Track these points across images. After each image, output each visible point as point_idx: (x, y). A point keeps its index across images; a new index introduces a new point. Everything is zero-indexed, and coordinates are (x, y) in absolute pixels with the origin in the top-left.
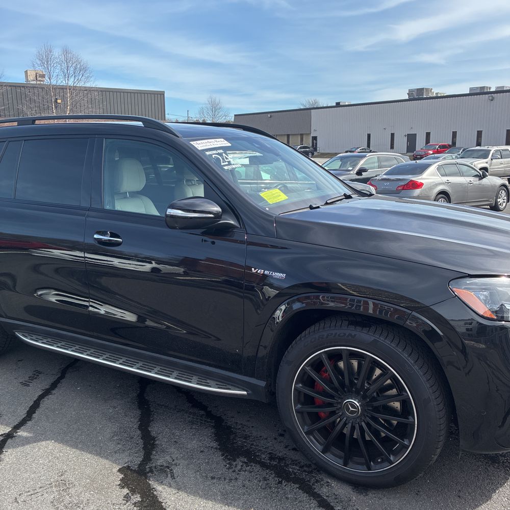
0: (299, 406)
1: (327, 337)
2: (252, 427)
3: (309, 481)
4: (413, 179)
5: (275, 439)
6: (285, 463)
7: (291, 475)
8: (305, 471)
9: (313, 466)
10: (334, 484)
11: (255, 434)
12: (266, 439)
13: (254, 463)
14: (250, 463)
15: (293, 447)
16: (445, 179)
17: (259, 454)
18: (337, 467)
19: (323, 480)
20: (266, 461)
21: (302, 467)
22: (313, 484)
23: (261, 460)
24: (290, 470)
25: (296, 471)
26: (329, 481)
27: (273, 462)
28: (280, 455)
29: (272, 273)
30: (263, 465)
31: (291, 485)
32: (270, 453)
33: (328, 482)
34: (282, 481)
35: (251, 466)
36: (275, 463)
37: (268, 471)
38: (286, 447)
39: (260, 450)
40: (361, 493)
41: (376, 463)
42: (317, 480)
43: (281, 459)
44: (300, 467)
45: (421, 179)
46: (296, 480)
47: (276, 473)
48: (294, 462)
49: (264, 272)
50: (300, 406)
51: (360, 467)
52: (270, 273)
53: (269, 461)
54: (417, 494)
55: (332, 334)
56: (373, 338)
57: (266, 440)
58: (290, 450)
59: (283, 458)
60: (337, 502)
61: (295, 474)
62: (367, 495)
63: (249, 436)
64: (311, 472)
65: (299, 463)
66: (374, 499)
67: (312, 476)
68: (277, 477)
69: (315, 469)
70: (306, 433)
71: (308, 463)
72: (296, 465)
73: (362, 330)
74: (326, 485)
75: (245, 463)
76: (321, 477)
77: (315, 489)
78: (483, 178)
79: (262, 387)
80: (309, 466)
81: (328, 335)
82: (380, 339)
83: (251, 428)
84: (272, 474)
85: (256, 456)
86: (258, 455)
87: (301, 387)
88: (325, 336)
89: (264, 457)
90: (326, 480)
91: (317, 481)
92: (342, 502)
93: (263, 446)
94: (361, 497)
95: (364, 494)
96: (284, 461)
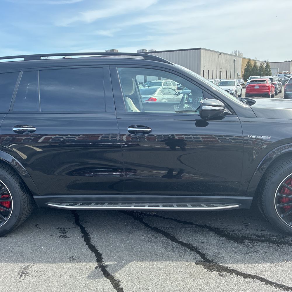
4: (152, 97)
5: (247, 228)
8: (281, 238)
16: (165, 96)
24: (274, 239)
25: (277, 239)
28: (260, 234)
29: (262, 137)
31: (284, 246)
35: (255, 243)
36: (263, 238)
37: (266, 243)
38: (257, 230)
42: (291, 240)
45: (155, 97)
46: (283, 243)
48: (270, 236)
49: (256, 137)
52: (260, 137)
53: (260, 239)
57: (244, 230)
58: (260, 231)
59: (263, 235)
68: (273, 244)
72: (273, 236)
75: (250, 242)
78: (178, 95)
80: (279, 235)
84: (269, 244)
93: (246, 233)
96: (266, 237)
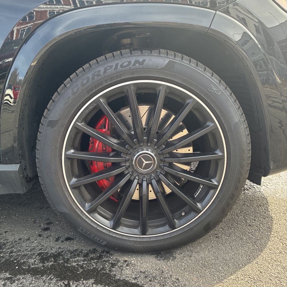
0: (74, 180)
1: (105, 72)
2: (5, 232)
3: (103, 269)
5: (40, 236)
6: (64, 259)
7: (78, 270)
8: (92, 259)
9: (100, 250)
10: (133, 259)
11: (11, 239)
12: (29, 239)
13: (20, 274)
14: (16, 275)
15: (66, 237)
17: (25, 260)
18: (135, 240)
19: (119, 261)
20: (37, 266)
21: (86, 255)
22: (110, 271)
23: (29, 266)
24: (74, 264)
25: (81, 263)
26: (127, 259)
27: (47, 264)
28: (53, 251)
30: (35, 272)
31: (83, 283)
32: (39, 254)
33: (126, 261)
34: (69, 283)
35: (18, 280)
36: (51, 264)
37: (44, 278)
38: (57, 240)
39: (24, 255)
40: (167, 258)
41: (180, 217)
42: (112, 263)
43: (56, 256)
44: (84, 256)
46: (87, 275)
47: (57, 276)
48: (75, 253)
50: (76, 179)
51: (161, 229)
53: (41, 265)
54: (217, 237)
55: (112, 66)
56: (167, 61)
57: (28, 242)
58: (63, 242)
59: (59, 253)
60: (150, 281)
61: (82, 267)
62: (175, 258)
63: (4, 244)
64: (100, 257)
65: (81, 252)
66: (185, 259)
67: (104, 261)
68: (60, 280)
69: (103, 252)
70: (89, 212)
71: (91, 248)
72: (78, 255)
73: (151, 53)
74: (125, 265)
75: (8, 279)
76: (114, 259)
77: (115, 275)
79: (15, 172)
80: (94, 251)
81: (106, 70)
82: (176, 60)
83: (4, 234)
84: (52, 279)
85: (20, 265)
86: (24, 262)
87: (73, 153)
88: (102, 71)
89: (33, 261)
90: (122, 258)
91: (113, 265)
92: (155, 278)
93: (26, 250)
94: (171, 263)
95: (171, 258)
96: (61, 257)
